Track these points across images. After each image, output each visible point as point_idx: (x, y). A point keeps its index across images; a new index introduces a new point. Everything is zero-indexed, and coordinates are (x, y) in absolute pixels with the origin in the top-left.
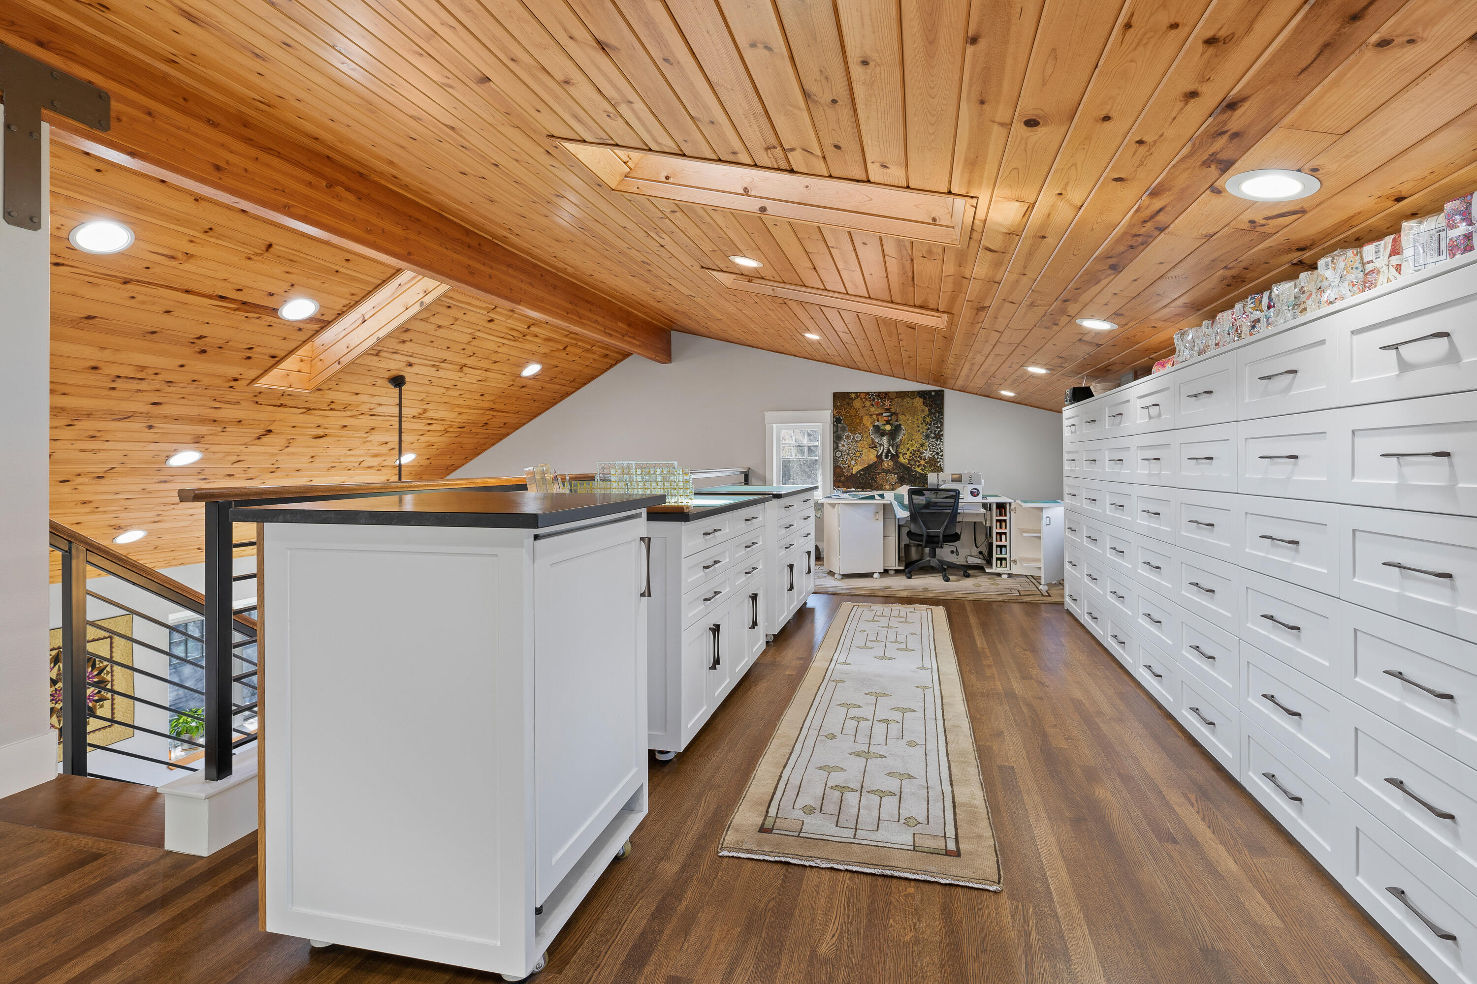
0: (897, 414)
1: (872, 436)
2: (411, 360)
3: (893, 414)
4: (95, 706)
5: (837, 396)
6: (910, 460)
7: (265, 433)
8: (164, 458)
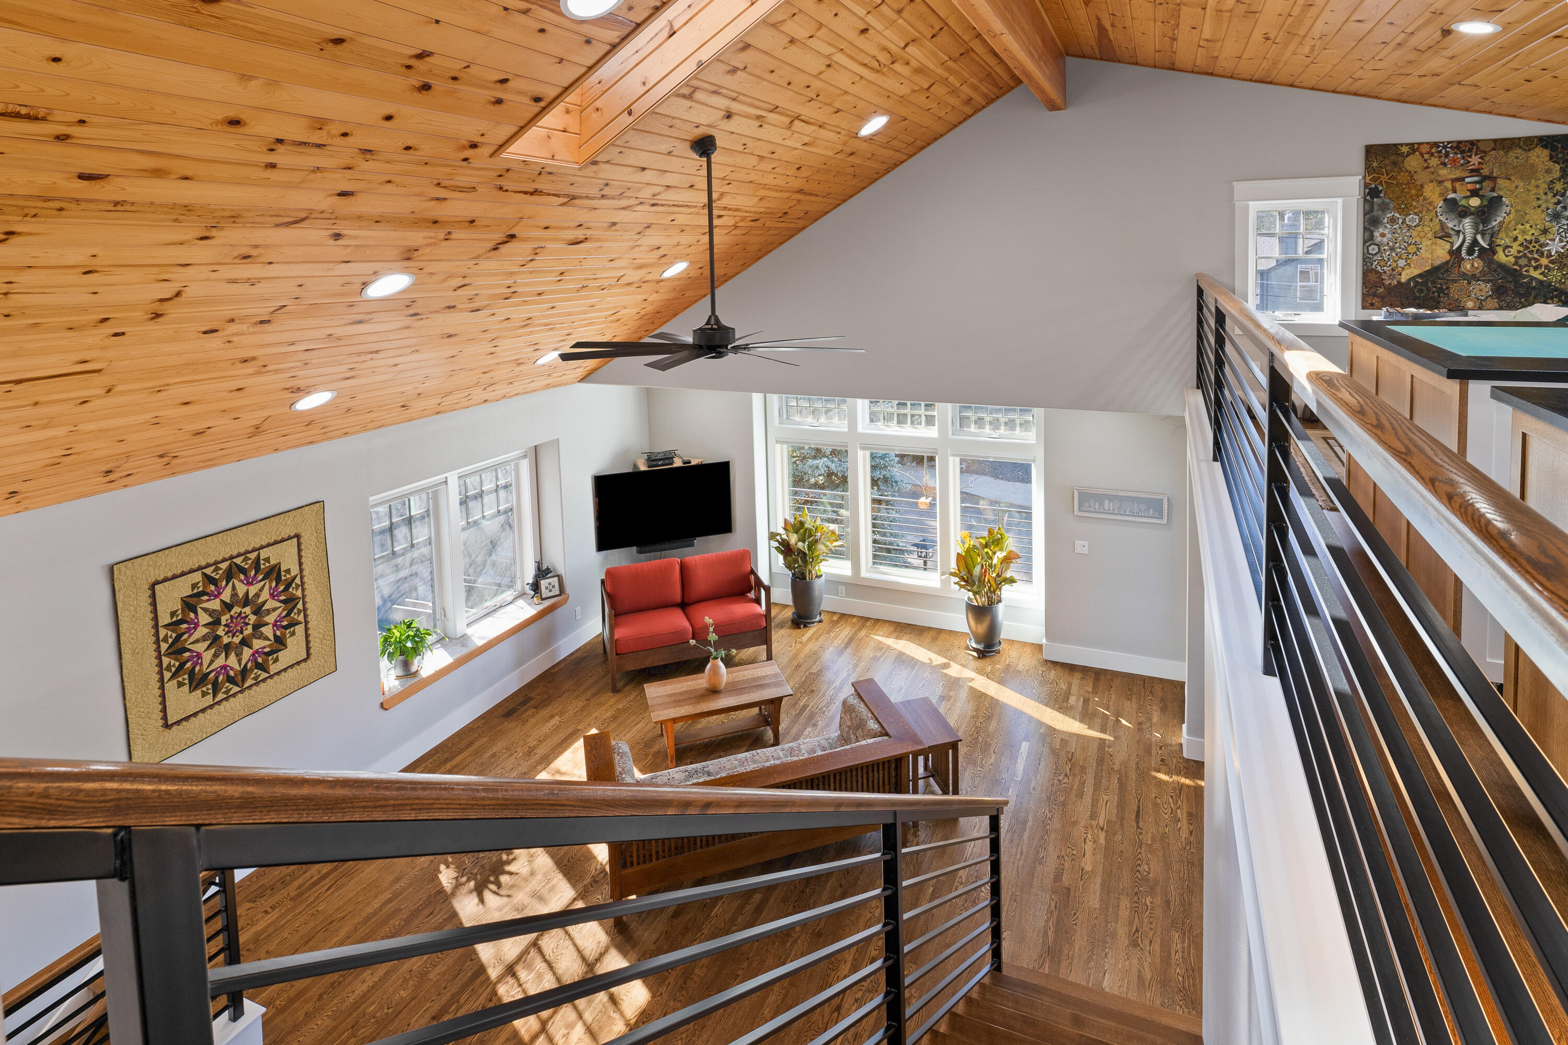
0: (1491, 178)
1: (1441, 218)
2: (735, 107)
3: (1485, 178)
4: (284, 635)
5: (1371, 151)
6: (1520, 258)
7: (505, 239)
8: (358, 287)
